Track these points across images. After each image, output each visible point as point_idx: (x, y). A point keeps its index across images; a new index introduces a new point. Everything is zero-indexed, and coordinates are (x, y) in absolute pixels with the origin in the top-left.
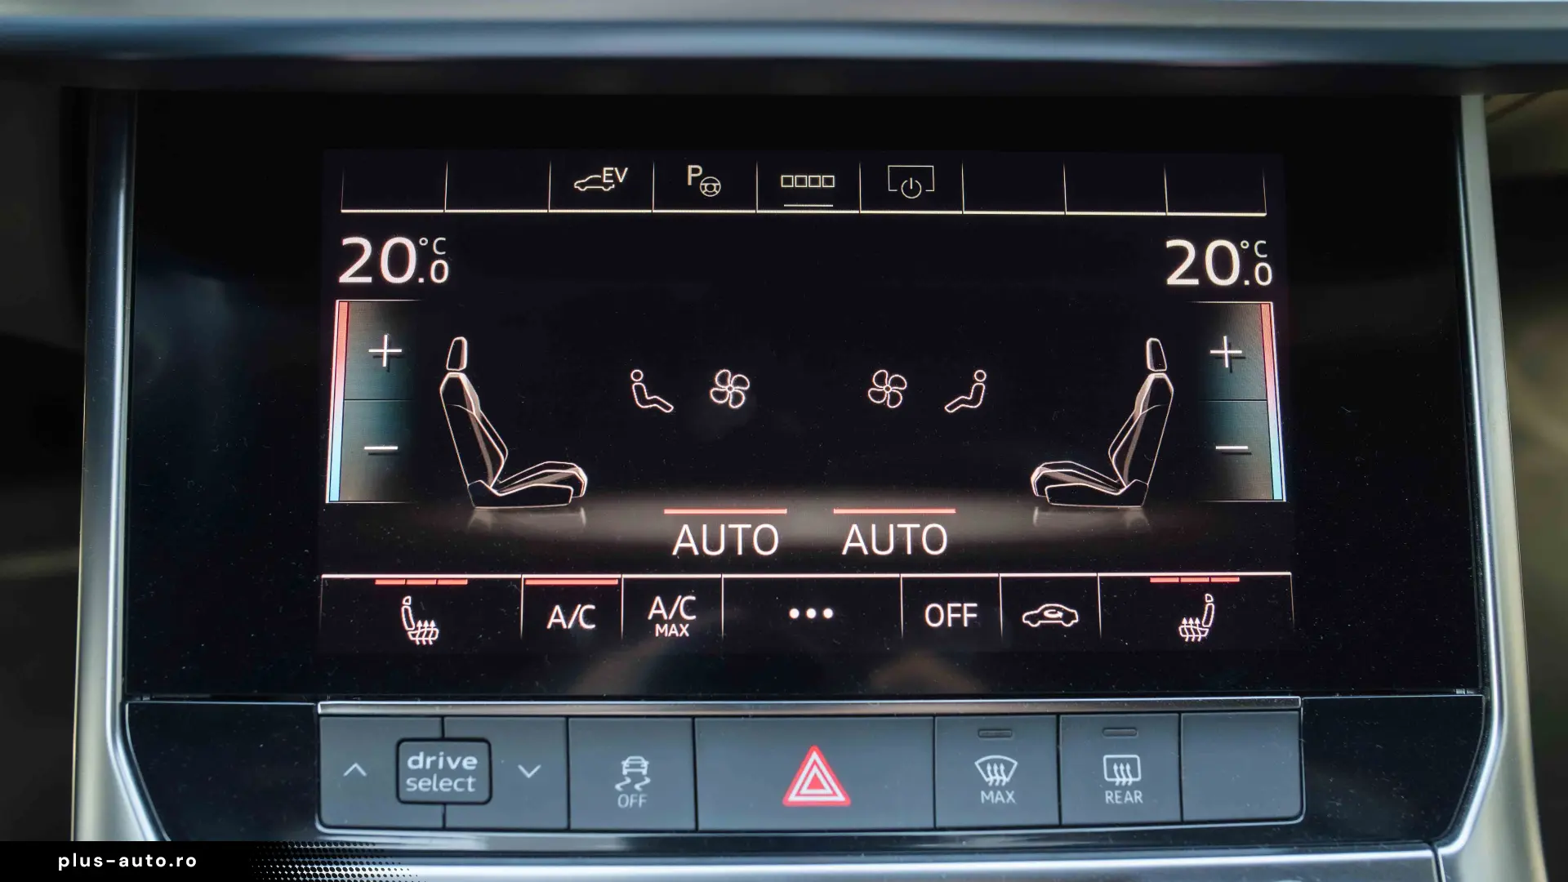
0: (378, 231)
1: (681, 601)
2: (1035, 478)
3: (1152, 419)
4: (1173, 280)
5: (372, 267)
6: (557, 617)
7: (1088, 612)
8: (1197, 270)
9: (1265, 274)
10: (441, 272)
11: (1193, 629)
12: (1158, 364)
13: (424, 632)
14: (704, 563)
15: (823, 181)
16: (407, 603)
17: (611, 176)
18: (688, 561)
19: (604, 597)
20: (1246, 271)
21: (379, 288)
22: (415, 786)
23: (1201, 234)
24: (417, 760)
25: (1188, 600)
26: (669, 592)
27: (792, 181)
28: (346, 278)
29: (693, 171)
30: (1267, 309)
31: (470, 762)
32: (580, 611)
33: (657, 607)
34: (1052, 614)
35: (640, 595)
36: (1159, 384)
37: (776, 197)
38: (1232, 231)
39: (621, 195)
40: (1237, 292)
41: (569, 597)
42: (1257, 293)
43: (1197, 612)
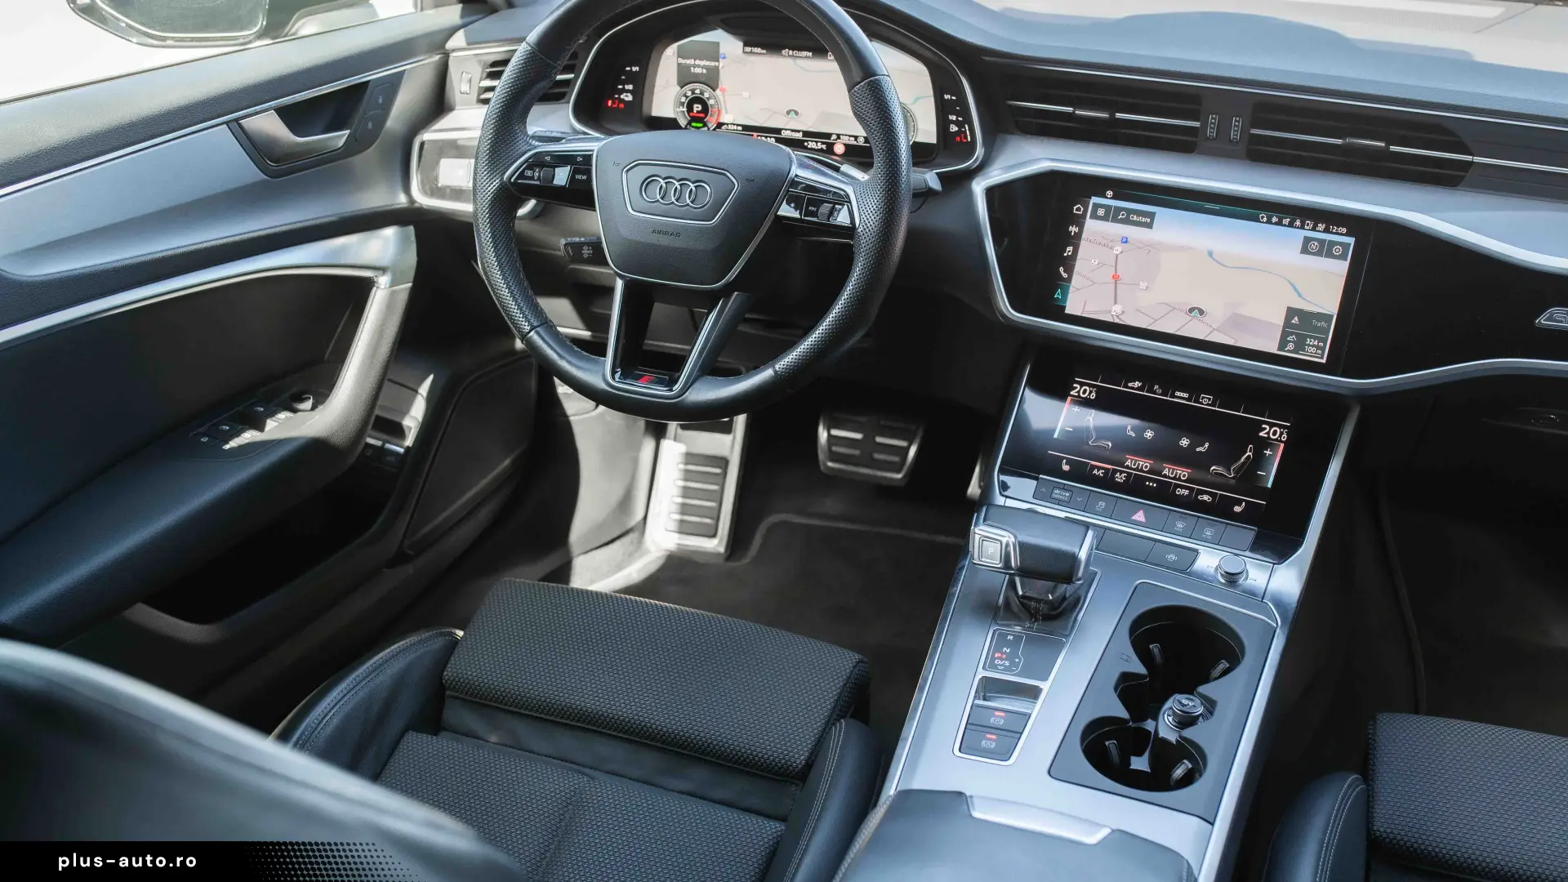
0: (1082, 384)
1: (1123, 475)
2: (1212, 469)
3: (1244, 463)
4: (1261, 434)
5: (1078, 392)
6: (1095, 472)
7: (1214, 499)
8: (1268, 433)
9: (1285, 437)
10: (1093, 396)
11: (1237, 509)
12: (1250, 451)
13: (1066, 468)
14: (1131, 468)
15: (1186, 395)
16: (1065, 461)
17: (1137, 384)
18: (1127, 467)
19: (1107, 470)
20: (1280, 436)
21: (1079, 396)
22: (1054, 495)
23: (1272, 425)
24: (1057, 491)
25: (1239, 502)
26: (1121, 472)
27: (1178, 394)
28: (1072, 393)
29: (1156, 387)
30: (1282, 445)
31: (1067, 494)
32: (1101, 471)
33: (1118, 475)
34: (1206, 498)
35: (1115, 471)
36: (1249, 456)
37: (1173, 396)
38: (1280, 426)
39: (1138, 389)
40: (1276, 440)
41: (1099, 468)
42: (1281, 441)
43: (1240, 505)
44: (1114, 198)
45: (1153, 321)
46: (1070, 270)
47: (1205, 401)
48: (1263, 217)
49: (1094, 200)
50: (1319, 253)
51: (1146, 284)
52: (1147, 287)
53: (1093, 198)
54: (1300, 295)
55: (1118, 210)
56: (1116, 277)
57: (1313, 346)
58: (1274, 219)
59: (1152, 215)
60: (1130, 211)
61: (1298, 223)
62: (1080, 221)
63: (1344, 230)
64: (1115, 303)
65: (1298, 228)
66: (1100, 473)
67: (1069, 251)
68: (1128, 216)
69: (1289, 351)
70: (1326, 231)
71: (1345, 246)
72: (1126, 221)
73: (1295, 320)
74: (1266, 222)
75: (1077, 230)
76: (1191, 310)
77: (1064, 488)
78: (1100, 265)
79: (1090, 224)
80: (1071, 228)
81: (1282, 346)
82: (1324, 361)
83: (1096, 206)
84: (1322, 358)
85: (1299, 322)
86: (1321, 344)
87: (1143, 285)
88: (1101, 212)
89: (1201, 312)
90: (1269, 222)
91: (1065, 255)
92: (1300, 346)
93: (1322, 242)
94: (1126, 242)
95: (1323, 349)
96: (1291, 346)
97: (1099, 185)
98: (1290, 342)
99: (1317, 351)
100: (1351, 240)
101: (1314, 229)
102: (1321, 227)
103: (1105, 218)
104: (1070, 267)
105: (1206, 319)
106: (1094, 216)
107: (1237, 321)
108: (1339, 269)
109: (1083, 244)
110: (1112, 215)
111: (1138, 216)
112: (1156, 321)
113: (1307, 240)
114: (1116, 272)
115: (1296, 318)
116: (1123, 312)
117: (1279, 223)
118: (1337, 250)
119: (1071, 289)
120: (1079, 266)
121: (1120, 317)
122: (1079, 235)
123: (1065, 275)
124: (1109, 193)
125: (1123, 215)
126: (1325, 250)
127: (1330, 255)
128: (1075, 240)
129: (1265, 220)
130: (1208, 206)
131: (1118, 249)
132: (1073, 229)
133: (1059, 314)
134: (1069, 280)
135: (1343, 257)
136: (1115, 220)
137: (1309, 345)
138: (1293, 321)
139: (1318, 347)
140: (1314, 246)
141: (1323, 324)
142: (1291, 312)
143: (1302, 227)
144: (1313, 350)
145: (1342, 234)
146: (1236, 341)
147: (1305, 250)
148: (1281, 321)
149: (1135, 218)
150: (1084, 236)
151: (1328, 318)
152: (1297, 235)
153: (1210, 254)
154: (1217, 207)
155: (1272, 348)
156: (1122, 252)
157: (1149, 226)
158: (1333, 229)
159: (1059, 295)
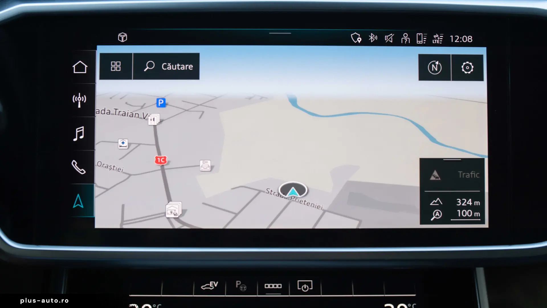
0: (140, 302)
15: (278, 286)
17: (213, 284)
23: (396, 302)
27: (269, 287)
29: (238, 284)
37: (263, 291)
38: (405, 301)
44: (131, 41)
45: (233, 215)
46: (88, 162)
48: (356, 37)
49: (101, 49)
50: (443, 76)
51: (209, 163)
52: (212, 167)
53: (98, 47)
54: (433, 139)
55: (142, 58)
56: (161, 161)
57: (467, 207)
58: (372, 38)
59: (194, 59)
60: (160, 58)
61: (406, 37)
62: (86, 86)
63: (469, 39)
64: (169, 200)
65: (407, 45)
67: (80, 134)
68: (158, 66)
69: (436, 222)
70: (446, 43)
71: (477, 59)
73: (435, 176)
74: (362, 44)
75: (85, 99)
76: (285, 189)
78: (133, 146)
79: (104, 88)
80: (74, 99)
81: (425, 217)
82: (486, 225)
83: (106, 58)
84: (483, 222)
85: (440, 177)
86: (477, 203)
87: (205, 165)
88: (116, 66)
89: (301, 189)
90: (366, 42)
91: (75, 140)
92: (450, 211)
93: (444, 59)
94: (164, 105)
95: (481, 209)
96: (437, 214)
97: (104, 25)
98: (435, 208)
99: (474, 214)
100: (482, 51)
101: (429, 43)
102: (438, 38)
103: (124, 75)
104: (87, 157)
105: (308, 199)
106: (107, 75)
107: (355, 194)
108: (476, 94)
109: (99, 120)
111: (174, 63)
112: (236, 215)
113: (424, 60)
114: (159, 152)
115: (435, 173)
116: (184, 212)
117: (380, 42)
118: (467, 67)
119: (97, 191)
120: (100, 154)
121: (181, 219)
122: (90, 108)
123: (82, 172)
124: (123, 36)
125: (150, 65)
126: (452, 70)
127: (459, 76)
128: (86, 116)
129: (359, 40)
130: (274, 32)
131: (154, 118)
132: (79, 99)
133: (86, 233)
134: (90, 177)
135: (477, 76)
136: (141, 75)
137: (462, 208)
138: (432, 178)
139: (474, 208)
140: (435, 66)
141: (473, 174)
142: (426, 166)
143: (413, 43)
144: (467, 213)
145: (467, 45)
146: (360, 222)
147: (424, 74)
148: (416, 182)
149: (170, 67)
150: (98, 106)
151: (479, 162)
152: (409, 56)
153: (293, 102)
154: (287, 32)
155: (412, 222)
156: (161, 121)
157: (194, 75)
158: (455, 39)
159: (78, 204)
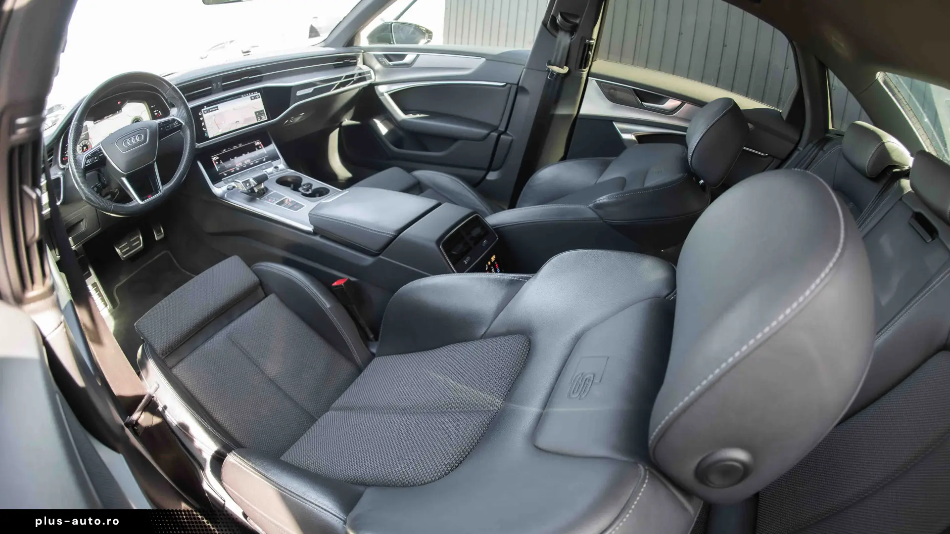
9: (261, 143)
10: (218, 158)
17: (225, 150)
28: (213, 160)
34: (257, 162)
38: (258, 141)
44: (207, 107)
45: (229, 129)
46: (205, 128)
47: (240, 145)
49: (203, 110)
50: (254, 99)
54: (255, 109)
55: (209, 109)
59: (217, 107)
60: (212, 108)
61: (247, 95)
62: (202, 116)
64: (219, 130)
66: (233, 171)
67: (203, 124)
71: (259, 95)
72: (212, 111)
73: (257, 114)
74: (241, 97)
76: (236, 122)
77: (229, 178)
78: (211, 123)
79: (204, 115)
81: (258, 120)
82: (267, 119)
83: (204, 111)
85: (259, 114)
86: (264, 115)
87: (223, 122)
89: (238, 121)
92: (261, 118)
93: (254, 96)
94: (214, 115)
96: (259, 119)
97: (202, 106)
99: (264, 118)
101: (251, 95)
102: (252, 93)
103: (207, 112)
104: (205, 126)
105: (240, 123)
106: (205, 113)
107: (246, 120)
108: (260, 100)
109: (205, 121)
110: (208, 111)
113: (251, 97)
114: (216, 123)
117: (244, 96)
118: (258, 97)
119: (208, 132)
120: (207, 126)
121: (222, 132)
122: (203, 119)
123: (205, 130)
124: (205, 107)
126: (255, 98)
128: (203, 121)
131: (214, 118)
132: (201, 119)
133: (208, 139)
134: (206, 130)
135: (259, 97)
136: (210, 112)
140: (253, 98)
141: (263, 112)
142: (256, 113)
145: (257, 93)
147: (252, 99)
148: (255, 115)
149: (213, 109)
150: (205, 119)
151: (263, 110)
152: (248, 97)
153: (234, 109)
154: (229, 99)
155: (257, 122)
157: (218, 109)
158: (255, 93)
159: (206, 135)
